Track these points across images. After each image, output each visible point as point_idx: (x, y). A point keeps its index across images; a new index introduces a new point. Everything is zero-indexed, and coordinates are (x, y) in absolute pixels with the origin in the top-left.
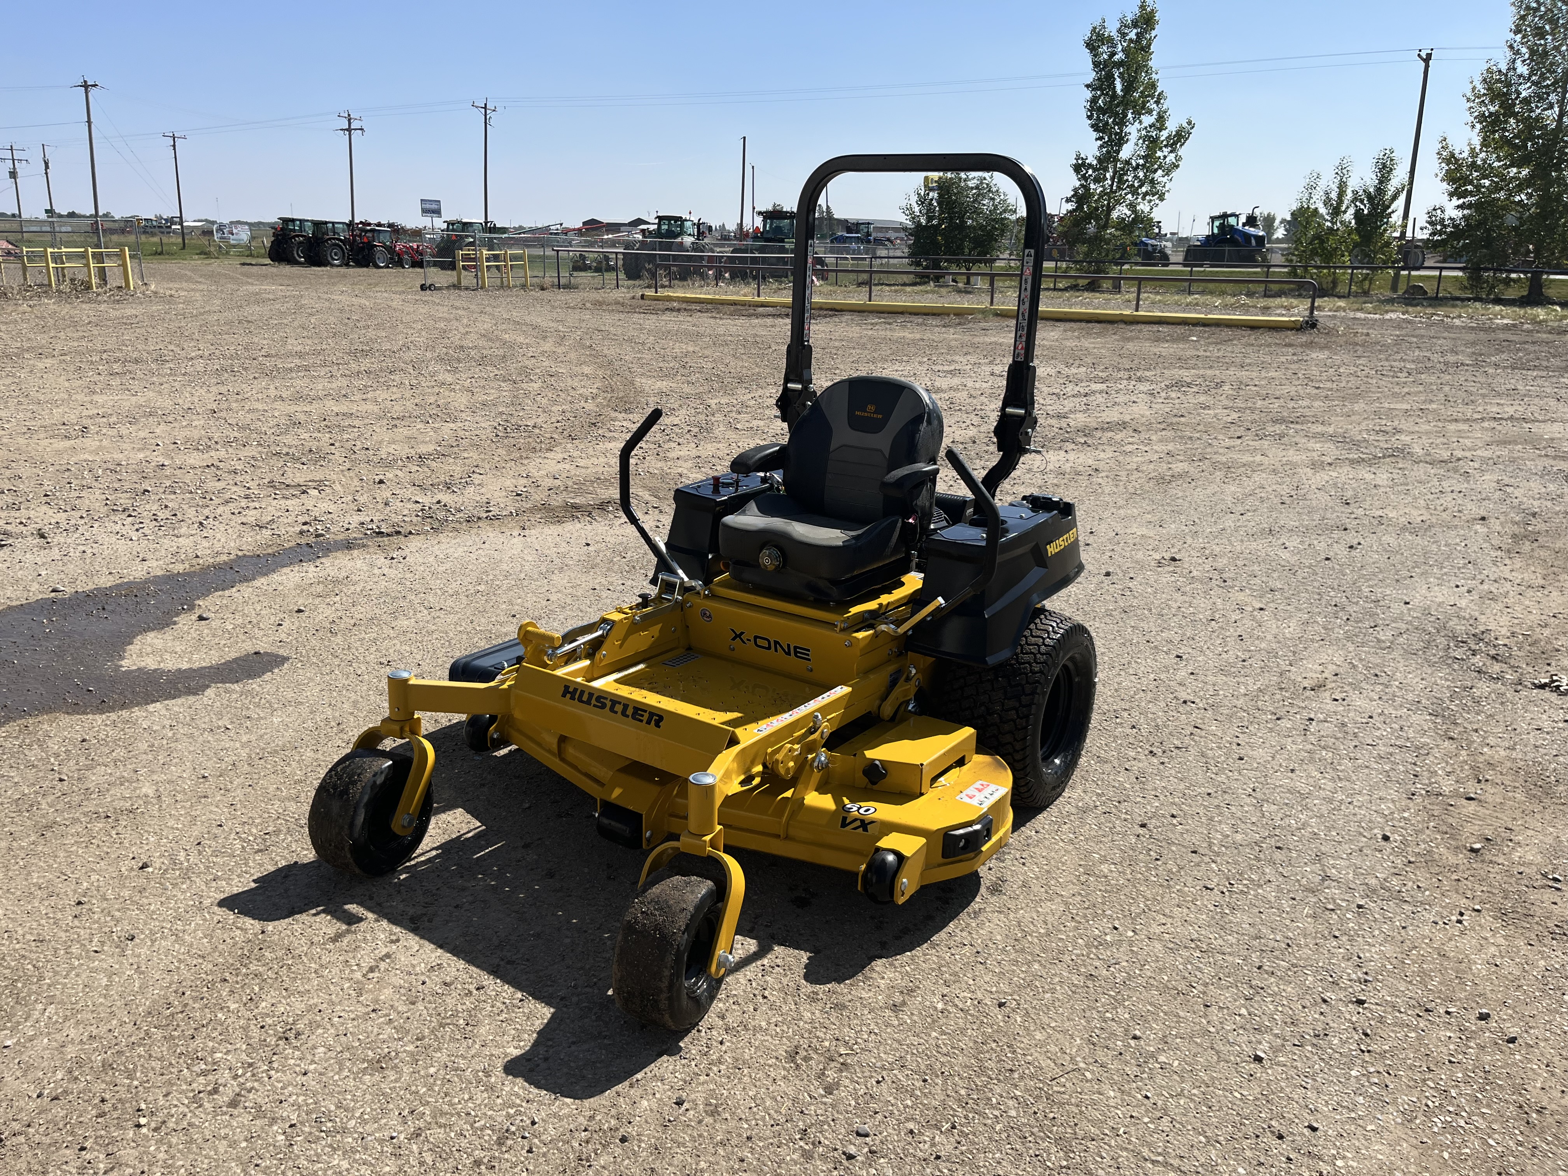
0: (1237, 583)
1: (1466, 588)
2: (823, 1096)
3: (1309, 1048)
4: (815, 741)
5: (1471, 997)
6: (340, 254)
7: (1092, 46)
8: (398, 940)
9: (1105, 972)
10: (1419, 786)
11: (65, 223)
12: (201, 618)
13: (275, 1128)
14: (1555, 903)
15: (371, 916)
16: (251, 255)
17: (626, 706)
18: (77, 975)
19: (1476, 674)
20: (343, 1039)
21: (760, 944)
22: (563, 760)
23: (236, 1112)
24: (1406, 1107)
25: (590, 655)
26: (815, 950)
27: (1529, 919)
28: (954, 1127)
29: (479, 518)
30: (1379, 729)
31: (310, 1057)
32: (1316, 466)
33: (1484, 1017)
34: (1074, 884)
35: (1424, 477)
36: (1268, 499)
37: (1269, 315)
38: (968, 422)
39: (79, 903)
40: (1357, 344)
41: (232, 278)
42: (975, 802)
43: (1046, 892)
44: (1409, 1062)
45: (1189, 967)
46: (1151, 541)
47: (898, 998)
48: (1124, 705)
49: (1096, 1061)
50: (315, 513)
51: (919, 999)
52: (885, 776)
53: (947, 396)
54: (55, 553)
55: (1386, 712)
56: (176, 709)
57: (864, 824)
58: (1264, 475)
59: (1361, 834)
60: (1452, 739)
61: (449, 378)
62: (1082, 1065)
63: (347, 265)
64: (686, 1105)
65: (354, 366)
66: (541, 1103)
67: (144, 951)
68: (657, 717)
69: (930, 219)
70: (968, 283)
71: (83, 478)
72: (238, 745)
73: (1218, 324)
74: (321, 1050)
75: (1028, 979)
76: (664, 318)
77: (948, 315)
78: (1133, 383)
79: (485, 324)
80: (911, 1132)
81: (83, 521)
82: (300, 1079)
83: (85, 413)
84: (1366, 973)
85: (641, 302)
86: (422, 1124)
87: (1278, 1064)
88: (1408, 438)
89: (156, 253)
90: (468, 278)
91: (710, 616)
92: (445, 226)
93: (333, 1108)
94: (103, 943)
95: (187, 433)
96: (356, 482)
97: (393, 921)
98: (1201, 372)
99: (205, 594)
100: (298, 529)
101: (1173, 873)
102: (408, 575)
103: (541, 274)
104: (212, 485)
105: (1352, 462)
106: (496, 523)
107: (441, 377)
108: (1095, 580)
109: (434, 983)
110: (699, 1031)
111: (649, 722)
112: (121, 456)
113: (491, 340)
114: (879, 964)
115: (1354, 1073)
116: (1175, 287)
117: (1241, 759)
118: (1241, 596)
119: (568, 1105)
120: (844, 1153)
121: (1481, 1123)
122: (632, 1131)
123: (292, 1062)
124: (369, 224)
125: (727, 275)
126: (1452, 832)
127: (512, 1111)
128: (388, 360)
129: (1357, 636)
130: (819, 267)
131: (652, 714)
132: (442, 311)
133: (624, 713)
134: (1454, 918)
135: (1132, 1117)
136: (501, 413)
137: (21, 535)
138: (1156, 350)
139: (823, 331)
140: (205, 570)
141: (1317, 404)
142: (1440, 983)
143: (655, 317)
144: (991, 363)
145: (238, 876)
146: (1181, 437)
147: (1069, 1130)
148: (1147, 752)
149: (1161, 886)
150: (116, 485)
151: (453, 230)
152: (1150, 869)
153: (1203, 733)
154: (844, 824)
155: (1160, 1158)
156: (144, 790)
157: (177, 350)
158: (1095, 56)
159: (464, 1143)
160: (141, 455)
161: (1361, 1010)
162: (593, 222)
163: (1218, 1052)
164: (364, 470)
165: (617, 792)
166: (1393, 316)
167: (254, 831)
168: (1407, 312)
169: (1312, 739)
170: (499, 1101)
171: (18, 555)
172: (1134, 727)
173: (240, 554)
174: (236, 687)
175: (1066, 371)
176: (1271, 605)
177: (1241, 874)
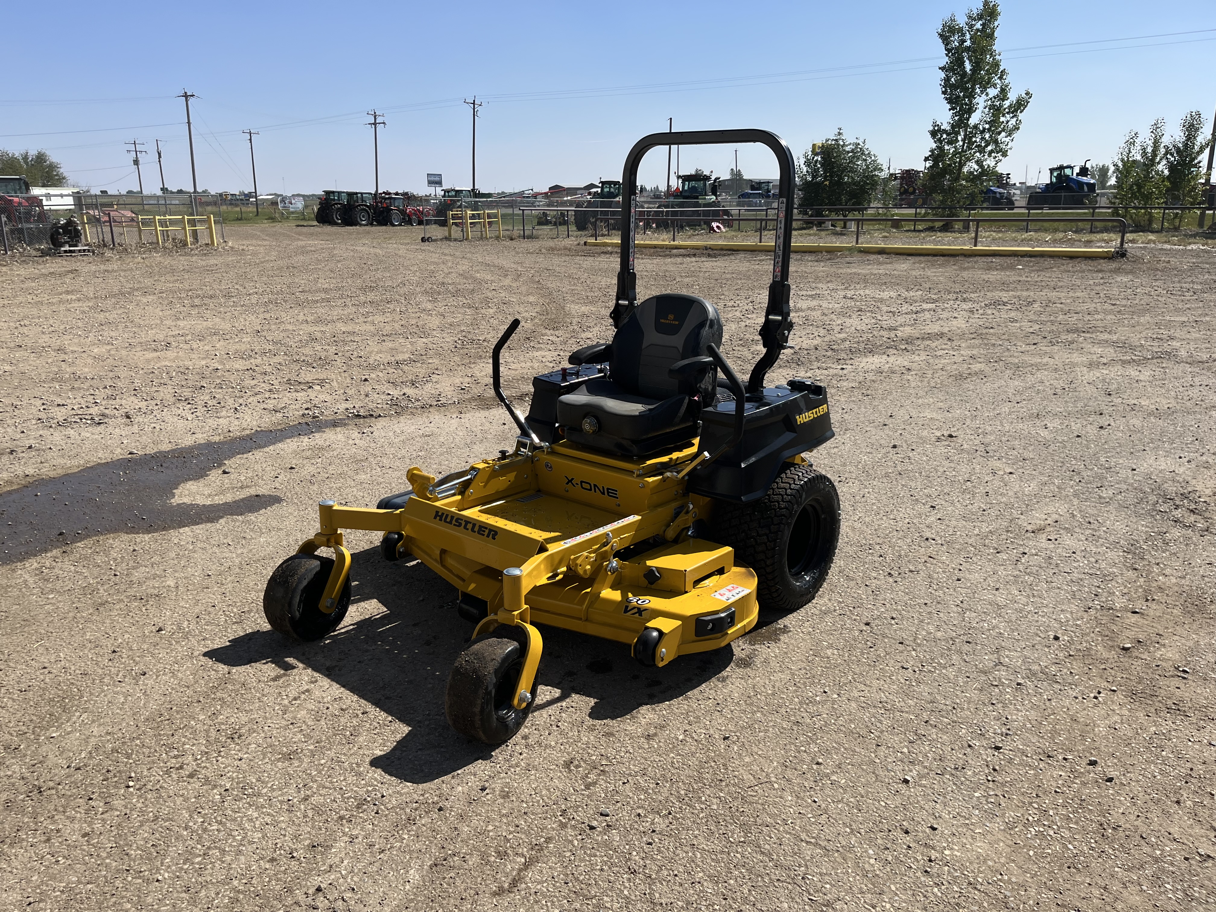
0: (998, 454)
1: (1187, 459)
2: (583, 790)
3: (948, 777)
4: (606, 551)
5: (1089, 750)
6: (367, 216)
7: (945, 38)
8: (316, 681)
9: (808, 720)
10: (1096, 602)
11: (175, 198)
12: (225, 472)
13: (215, 791)
14: (1178, 688)
15: (301, 665)
16: (304, 219)
17: (474, 525)
18: (105, 696)
19: (1172, 523)
20: (269, 740)
21: (562, 693)
22: (443, 566)
23: (192, 781)
24: (1011, 819)
25: (462, 493)
26: (601, 699)
27: (1154, 698)
28: (670, 813)
29: (431, 406)
30: (1078, 561)
31: (245, 750)
32: (1091, 365)
33: (1093, 763)
34: (802, 661)
35: (1180, 374)
36: (1044, 391)
37: (1091, 247)
38: (816, 334)
39: (114, 652)
40: (1158, 270)
41: (288, 236)
42: (724, 598)
43: (780, 666)
44: (1022, 790)
45: (873, 719)
46: (937, 423)
47: (652, 731)
48: (878, 540)
49: (784, 777)
50: (316, 401)
51: (667, 732)
52: (658, 578)
53: (803, 314)
54: (135, 429)
55: (1088, 549)
56: (198, 531)
57: (640, 611)
58: (1046, 373)
59: (1037, 635)
60: (1136, 569)
61: (429, 306)
62: (773, 779)
63: (372, 224)
64: (487, 791)
65: (362, 298)
66: (390, 785)
67: (150, 682)
68: (493, 532)
69: (814, 177)
70: (845, 227)
71: (162, 378)
72: (234, 555)
73: (1042, 255)
74: (254, 746)
75: (750, 723)
76: (599, 259)
77: (822, 252)
78: (958, 303)
79: (464, 266)
80: (639, 815)
81: (157, 407)
82: (237, 763)
83: (171, 333)
84: (1009, 729)
85: (584, 247)
86: (309, 793)
87: (920, 786)
88: (1178, 344)
89: (238, 219)
90: (456, 232)
91: (551, 467)
92: (443, 193)
93: (254, 781)
94: (125, 677)
95: (237, 347)
96: (348, 380)
97: (315, 669)
98: (1019, 293)
99: (230, 458)
100: (301, 413)
101: (880, 657)
102: (372, 445)
103: (510, 228)
104: (249, 382)
105: (1124, 362)
106: (442, 409)
107: (423, 306)
108: (884, 451)
109: (335, 709)
110: (507, 746)
111: (488, 536)
112: (190, 363)
113: (466, 278)
114: (644, 709)
115: (976, 794)
116: (1016, 226)
117: (959, 580)
118: (998, 464)
119: (408, 787)
120: (589, 825)
121: (1067, 834)
122: (448, 804)
123: (233, 752)
124: (390, 194)
125: (654, 225)
126: (1110, 637)
127: (370, 789)
128: (388, 293)
129: (1083, 494)
130: (726, 217)
131: (490, 530)
132: (435, 258)
133: (473, 530)
134: (1092, 695)
135: (800, 813)
136: (463, 331)
137: (114, 417)
138: (986, 277)
139: (720, 267)
140: (233, 440)
141: (1109, 317)
142: (1065, 739)
143: (592, 258)
144: (846, 288)
145: (220, 638)
146: (986, 345)
147: (752, 820)
148: (886, 574)
149: (869, 665)
150: (183, 383)
151: (449, 196)
152: (863, 654)
153: (935, 562)
154: (626, 611)
155: (813, 840)
156: (168, 583)
157: (241, 289)
158: (947, 45)
159: (335, 805)
160: (203, 362)
161: (996, 754)
162: (557, 187)
163: (877, 776)
164: (355, 371)
165: (472, 586)
166: (1194, 247)
167: (235, 610)
168: (1207, 244)
169: (1021, 568)
170: (363, 782)
171: (110, 429)
172: (881, 556)
173: (259, 429)
174: (240, 518)
175: (905, 294)
176: (1020, 470)
177: (932, 660)
